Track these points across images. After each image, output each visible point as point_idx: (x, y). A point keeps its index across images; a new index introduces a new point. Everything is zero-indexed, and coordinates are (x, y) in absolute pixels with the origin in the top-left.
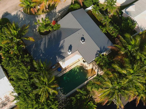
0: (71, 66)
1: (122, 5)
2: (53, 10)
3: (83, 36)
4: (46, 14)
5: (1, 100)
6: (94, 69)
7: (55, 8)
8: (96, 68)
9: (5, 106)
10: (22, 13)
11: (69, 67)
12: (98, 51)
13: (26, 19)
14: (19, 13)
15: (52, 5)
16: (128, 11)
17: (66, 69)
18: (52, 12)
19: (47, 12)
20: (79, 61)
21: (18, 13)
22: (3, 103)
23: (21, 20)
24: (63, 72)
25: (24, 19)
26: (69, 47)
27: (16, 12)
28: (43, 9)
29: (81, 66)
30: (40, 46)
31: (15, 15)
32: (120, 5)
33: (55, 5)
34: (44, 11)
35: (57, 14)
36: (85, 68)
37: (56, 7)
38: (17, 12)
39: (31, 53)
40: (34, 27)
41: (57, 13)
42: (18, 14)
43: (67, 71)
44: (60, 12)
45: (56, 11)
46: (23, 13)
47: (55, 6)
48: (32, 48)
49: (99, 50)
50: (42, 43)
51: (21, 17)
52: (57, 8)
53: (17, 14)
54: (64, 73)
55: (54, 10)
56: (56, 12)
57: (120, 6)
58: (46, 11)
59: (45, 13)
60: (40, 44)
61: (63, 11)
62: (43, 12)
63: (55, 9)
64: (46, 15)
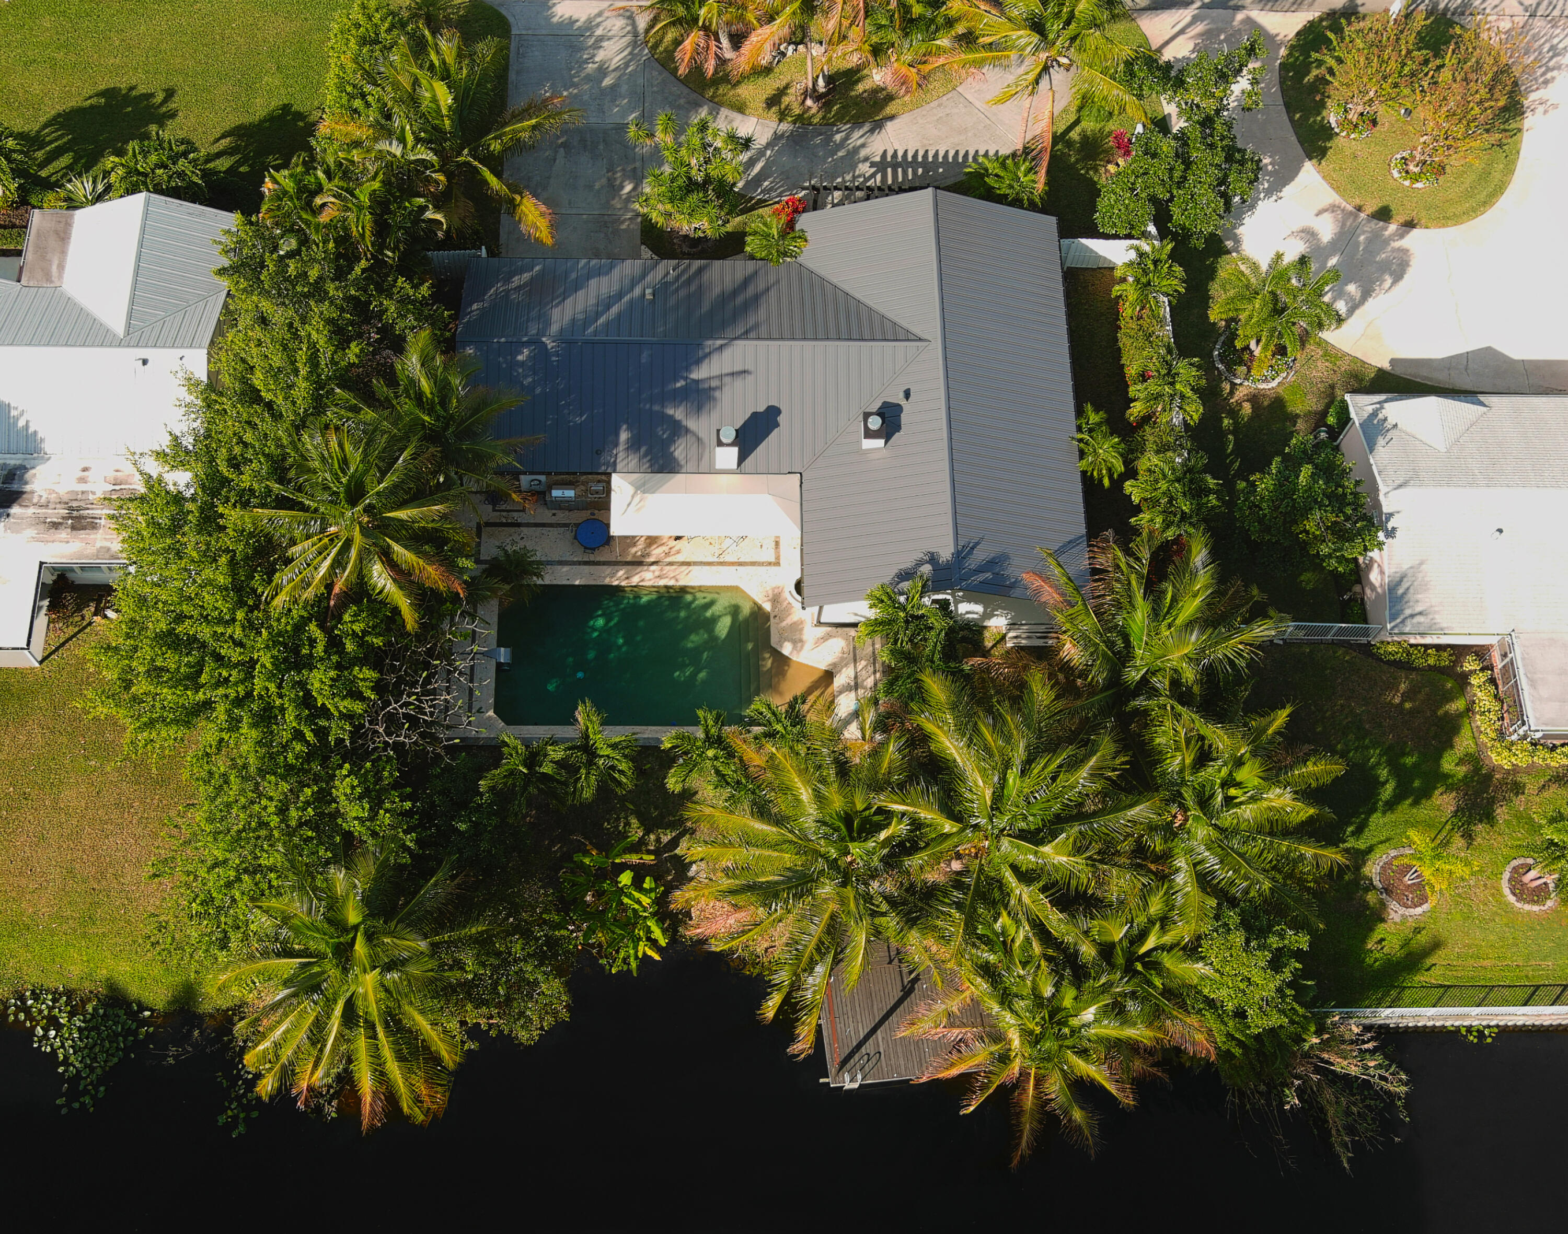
0: (695, 563)
1: (1399, 371)
2: (852, 130)
3: (899, 399)
4: (785, 127)
5: (82, 480)
6: (839, 681)
7: (878, 126)
8: (856, 686)
9: (73, 528)
10: (629, 38)
11: (671, 564)
12: (932, 559)
13: (624, 88)
14: (608, 24)
15: (877, 90)
16: (1391, 421)
17: (640, 563)
18: (829, 138)
19: (799, 118)
20: (770, 564)
21: (598, 25)
22: (75, 504)
23: (588, 78)
24: (608, 570)
25: (607, 82)
26: (755, 415)
27: (596, 11)
28: (787, 87)
29: (767, 607)
30: (564, 300)
31: (572, 22)
32: (1386, 365)
33: (890, 98)
34: (786, 100)
35: (865, 169)
36: (782, 639)
37: (892, 118)
38: (600, 14)
39: (475, 307)
40: (638, 164)
41: (866, 159)
42: (599, 32)
43: (635, 580)
44: (895, 166)
45: (863, 146)
46: (634, 44)
47: (889, 110)
48: (508, 280)
49: (946, 553)
50: (593, 282)
51: (600, 56)
52: (889, 125)
53: (590, 26)
54: (607, 581)
55: (857, 134)
56: (863, 153)
57: (1380, 370)
58: (797, 111)
59: (781, 121)
60: (577, 286)
61: (915, 173)
62: (773, 101)
63: (872, 131)
64: (777, 137)
